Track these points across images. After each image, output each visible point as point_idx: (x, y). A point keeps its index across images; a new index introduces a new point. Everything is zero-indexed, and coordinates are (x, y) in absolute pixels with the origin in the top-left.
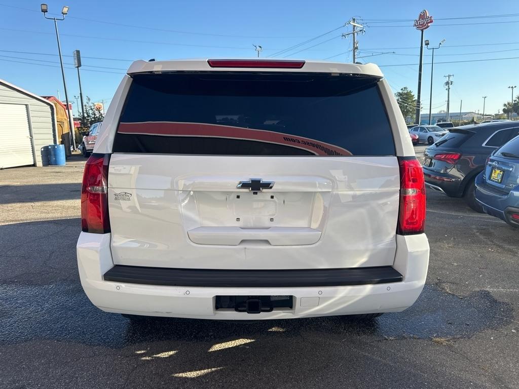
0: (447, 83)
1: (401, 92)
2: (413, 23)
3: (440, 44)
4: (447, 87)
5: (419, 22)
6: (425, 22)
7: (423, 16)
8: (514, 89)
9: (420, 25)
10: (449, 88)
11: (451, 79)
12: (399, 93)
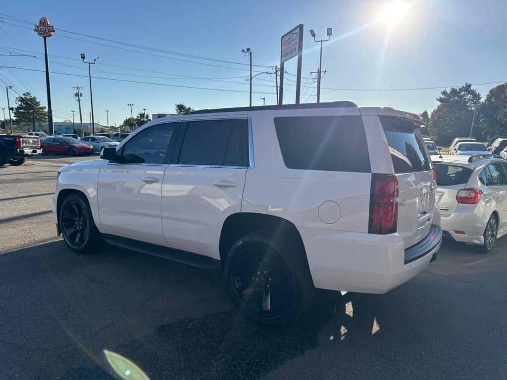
0: (77, 95)
1: (23, 97)
2: (34, 27)
3: (95, 60)
4: (77, 98)
5: (40, 28)
6: (47, 30)
7: (43, 22)
8: (132, 106)
9: (41, 31)
10: (79, 100)
11: (80, 91)
12: (22, 98)
